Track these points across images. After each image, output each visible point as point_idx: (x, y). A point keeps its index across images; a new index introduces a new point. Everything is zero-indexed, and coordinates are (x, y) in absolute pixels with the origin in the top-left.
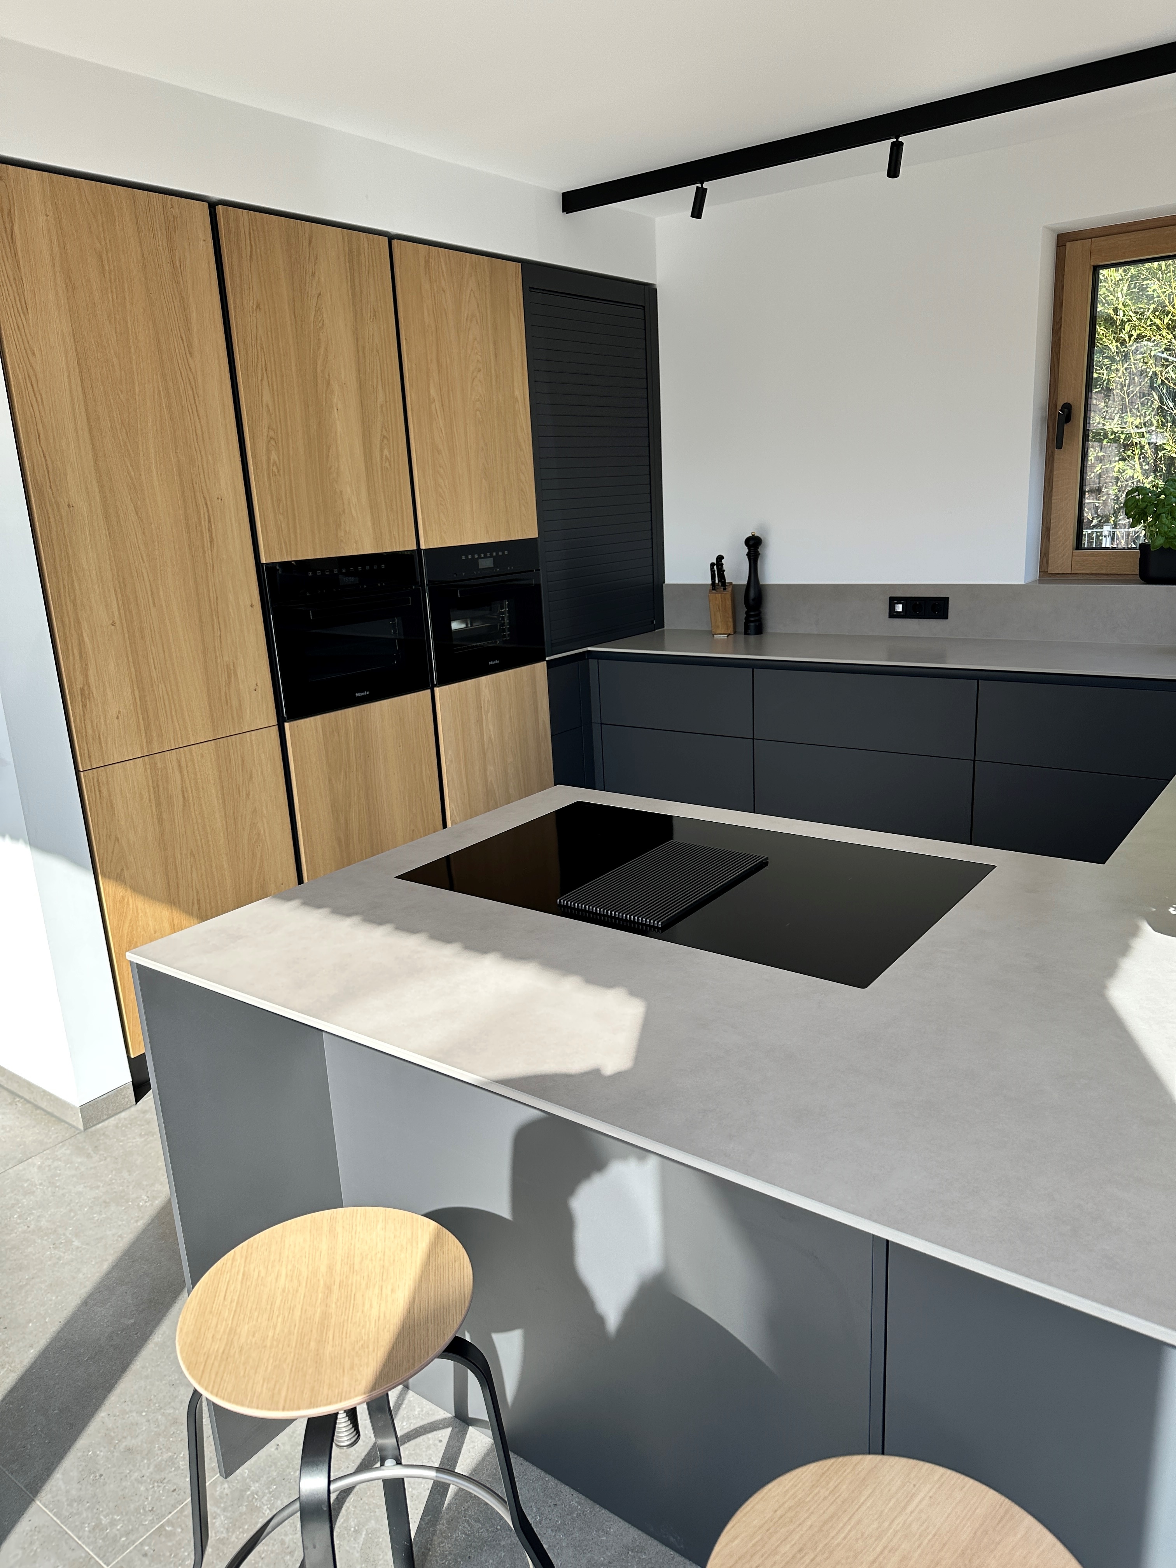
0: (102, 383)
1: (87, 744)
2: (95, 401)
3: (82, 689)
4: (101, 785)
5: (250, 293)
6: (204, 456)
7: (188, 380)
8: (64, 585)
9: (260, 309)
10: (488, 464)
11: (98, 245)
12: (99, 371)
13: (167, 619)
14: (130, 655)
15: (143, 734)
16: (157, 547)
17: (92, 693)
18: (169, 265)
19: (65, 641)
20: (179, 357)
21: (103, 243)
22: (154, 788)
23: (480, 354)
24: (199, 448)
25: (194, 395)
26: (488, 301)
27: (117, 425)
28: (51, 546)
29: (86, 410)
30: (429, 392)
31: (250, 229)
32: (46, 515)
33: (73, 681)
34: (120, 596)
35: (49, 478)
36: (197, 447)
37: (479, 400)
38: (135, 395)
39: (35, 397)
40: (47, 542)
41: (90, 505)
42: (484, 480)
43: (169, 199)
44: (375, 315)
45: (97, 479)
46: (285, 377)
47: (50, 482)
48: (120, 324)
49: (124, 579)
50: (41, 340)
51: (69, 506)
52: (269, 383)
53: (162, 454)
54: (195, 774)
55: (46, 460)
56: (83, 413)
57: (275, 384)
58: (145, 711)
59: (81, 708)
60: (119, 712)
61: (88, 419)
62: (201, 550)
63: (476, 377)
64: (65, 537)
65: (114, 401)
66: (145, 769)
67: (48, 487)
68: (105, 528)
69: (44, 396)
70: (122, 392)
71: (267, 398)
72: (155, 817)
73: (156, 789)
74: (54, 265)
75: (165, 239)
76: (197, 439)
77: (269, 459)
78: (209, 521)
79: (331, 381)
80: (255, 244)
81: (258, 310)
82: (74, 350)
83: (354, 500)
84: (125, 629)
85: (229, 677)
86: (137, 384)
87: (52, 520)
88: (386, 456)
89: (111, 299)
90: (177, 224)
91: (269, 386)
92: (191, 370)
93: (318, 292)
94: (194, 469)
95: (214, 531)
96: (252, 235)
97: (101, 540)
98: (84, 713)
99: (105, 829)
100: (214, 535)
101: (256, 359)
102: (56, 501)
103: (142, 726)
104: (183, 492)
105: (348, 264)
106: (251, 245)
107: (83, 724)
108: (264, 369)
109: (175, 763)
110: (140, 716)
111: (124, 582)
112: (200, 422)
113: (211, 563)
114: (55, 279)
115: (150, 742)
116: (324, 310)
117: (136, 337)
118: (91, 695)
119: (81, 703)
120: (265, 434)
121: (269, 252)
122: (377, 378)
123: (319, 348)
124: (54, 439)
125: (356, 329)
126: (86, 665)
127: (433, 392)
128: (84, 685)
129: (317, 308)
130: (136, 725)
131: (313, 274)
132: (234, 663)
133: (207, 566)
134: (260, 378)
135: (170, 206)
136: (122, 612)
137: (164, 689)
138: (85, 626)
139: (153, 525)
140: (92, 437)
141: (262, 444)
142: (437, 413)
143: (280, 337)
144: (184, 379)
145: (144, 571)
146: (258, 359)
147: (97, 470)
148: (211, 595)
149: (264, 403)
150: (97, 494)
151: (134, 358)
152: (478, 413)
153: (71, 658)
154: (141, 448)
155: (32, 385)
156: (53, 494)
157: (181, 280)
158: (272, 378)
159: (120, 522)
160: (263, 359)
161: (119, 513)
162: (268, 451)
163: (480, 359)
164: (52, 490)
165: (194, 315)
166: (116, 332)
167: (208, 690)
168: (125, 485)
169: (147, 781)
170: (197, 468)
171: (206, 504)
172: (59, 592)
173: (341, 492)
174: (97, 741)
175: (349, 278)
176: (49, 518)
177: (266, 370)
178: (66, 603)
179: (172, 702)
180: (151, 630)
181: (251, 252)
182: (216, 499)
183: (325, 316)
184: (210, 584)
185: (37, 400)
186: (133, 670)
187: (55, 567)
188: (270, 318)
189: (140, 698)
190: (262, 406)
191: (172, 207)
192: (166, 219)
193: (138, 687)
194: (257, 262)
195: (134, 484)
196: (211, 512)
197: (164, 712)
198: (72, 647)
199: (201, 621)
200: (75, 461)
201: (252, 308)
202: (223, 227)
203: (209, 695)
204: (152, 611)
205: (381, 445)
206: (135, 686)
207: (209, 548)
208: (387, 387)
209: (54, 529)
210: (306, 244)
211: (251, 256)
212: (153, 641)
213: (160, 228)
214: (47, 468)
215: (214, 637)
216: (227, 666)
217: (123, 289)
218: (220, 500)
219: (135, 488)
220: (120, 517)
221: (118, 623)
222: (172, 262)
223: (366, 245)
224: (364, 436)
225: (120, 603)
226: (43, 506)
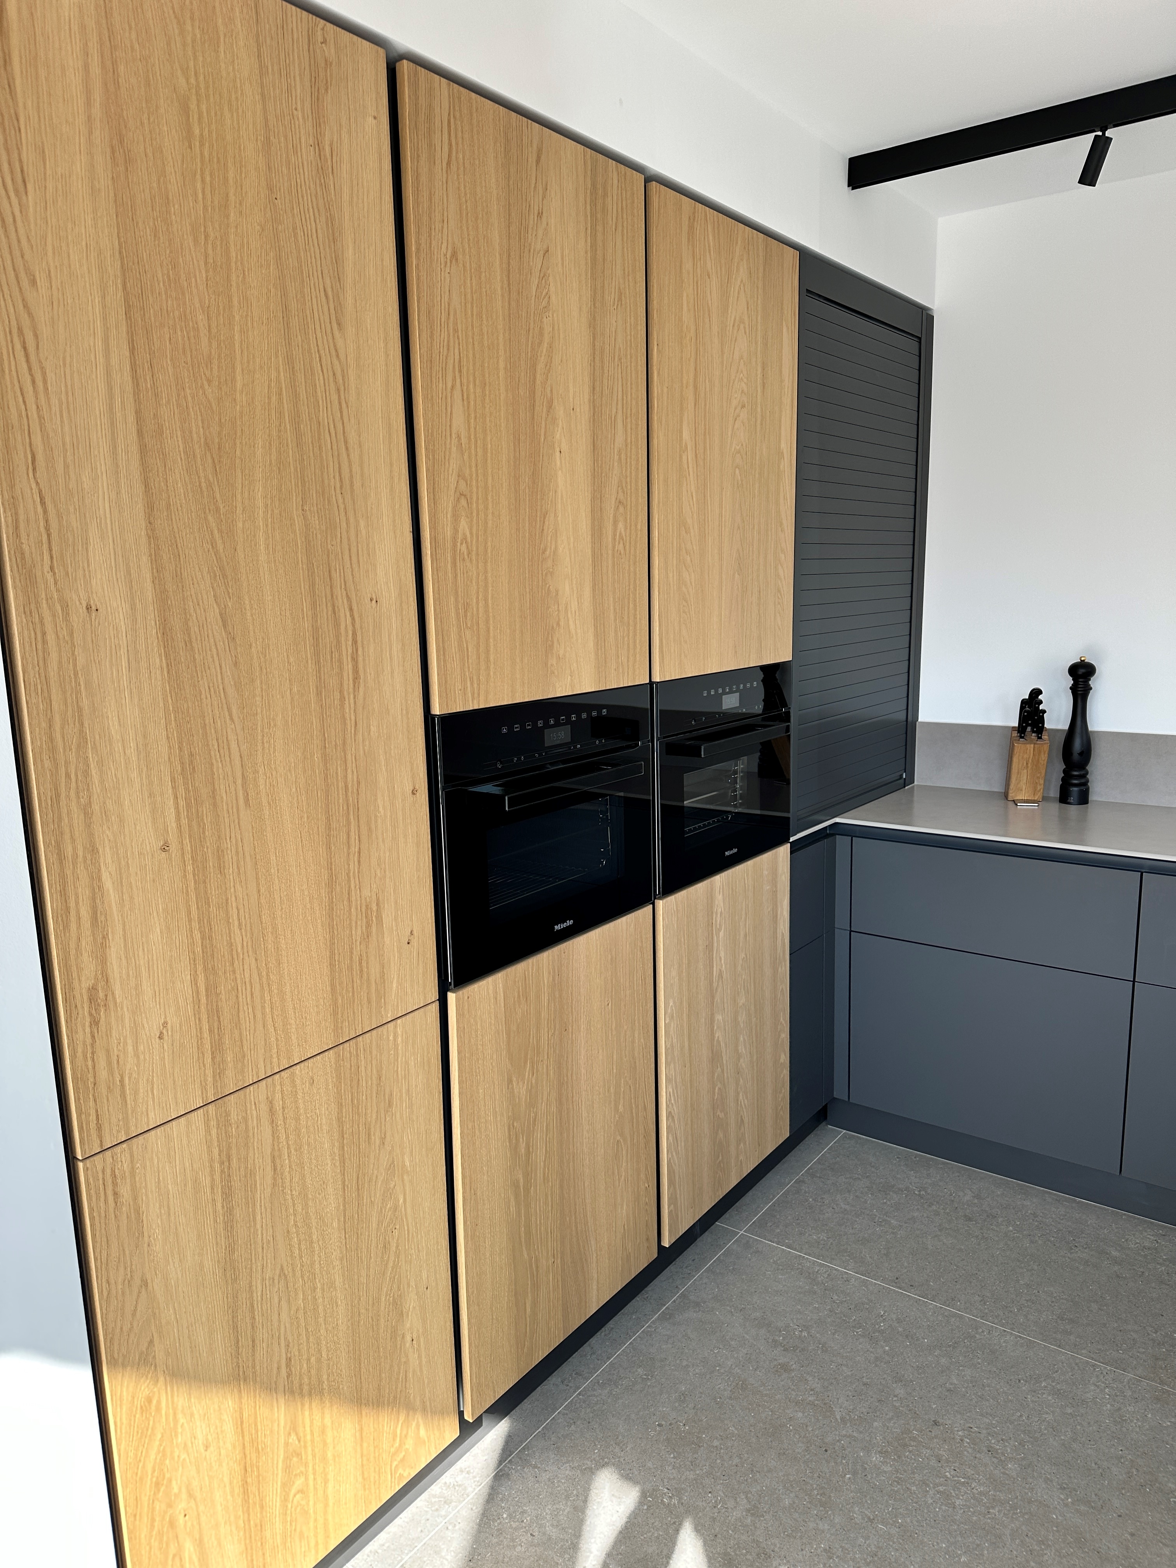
0: (172, 360)
1: (95, 1101)
2: (156, 395)
3: (93, 990)
4: (119, 1181)
5: (443, 227)
6: (352, 520)
7: (331, 374)
8: (68, 775)
9: (457, 259)
10: (743, 551)
11: (182, 81)
12: (167, 336)
13: (269, 829)
14: (194, 908)
15: (208, 1060)
16: (258, 691)
17: (113, 994)
18: (312, 148)
19: (63, 894)
20: (318, 327)
21: (193, 81)
22: (222, 1163)
23: (745, 380)
24: (344, 503)
25: (340, 403)
26: (759, 301)
27: (196, 446)
28: (46, 695)
29: (138, 412)
30: (681, 432)
31: (449, 114)
32: (38, 626)
33: (75, 975)
34: (181, 790)
35: (50, 550)
36: (340, 501)
37: (739, 452)
38: (235, 391)
39: (31, 375)
40: (36, 685)
41: (133, 607)
42: (737, 575)
43: (320, 26)
44: (620, 299)
45: (150, 555)
46: (487, 388)
47: (52, 557)
48: (214, 248)
49: (191, 755)
50: (50, 253)
51: (89, 608)
52: (463, 395)
53: (276, 511)
54: (297, 1119)
55: (45, 512)
56: (131, 418)
57: (472, 397)
58: (215, 1013)
59: (88, 1030)
60: (165, 1024)
61: (140, 433)
62: (337, 695)
63: (739, 416)
64: (76, 674)
65: (193, 398)
66: (208, 1131)
67: (47, 568)
68: (160, 655)
69: (50, 376)
70: (209, 381)
71: (459, 422)
72: (220, 1219)
73: (226, 1164)
74: (89, 103)
75: (309, 99)
76: (341, 487)
77: (456, 530)
78: (355, 641)
79: (555, 403)
80: (457, 144)
81: (454, 261)
82: (120, 286)
83: (574, 605)
84: (188, 856)
85: (368, 926)
86: (238, 370)
87: (51, 638)
88: (620, 534)
89: (200, 196)
90: (331, 75)
91: (463, 400)
92: (338, 356)
93: (545, 247)
94: (334, 543)
95: (360, 659)
96: (453, 127)
97: (150, 678)
98: (93, 1037)
99: (122, 1270)
100: (361, 666)
101: (445, 349)
102: (61, 600)
103: (208, 1046)
104: (313, 585)
105: (588, 207)
106: (450, 145)
107: (90, 1063)
108: (457, 369)
109: (264, 1107)
110: (206, 1027)
111: (191, 762)
112: (348, 455)
113: (353, 718)
114: (90, 133)
115: (219, 1074)
116: (551, 279)
117: (244, 277)
118: (110, 997)
119: (88, 1019)
120: (453, 487)
121: (477, 162)
122: (617, 404)
123: (540, 344)
124: (66, 466)
125: (594, 319)
126: (104, 937)
127: (686, 435)
128: (96, 978)
129: (542, 275)
130: (195, 1044)
131: (540, 215)
132: (378, 900)
133: (345, 724)
134: (449, 385)
135: (320, 39)
136: (184, 822)
137: (254, 966)
138: (106, 856)
139: (253, 649)
140: (145, 468)
141: (447, 502)
142: (688, 468)
143: (484, 316)
144: (325, 371)
145: (232, 737)
146: (448, 349)
147: (152, 535)
148: (350, 776)
149: (454, 431)
150: (148, 585)
151: (237, 318)
152: (737, 471)
153: (73, 926)
154: (239, 497)
155: (25, 348)
156: (56, 583)
157: (332, 183)
158: (468, 386)
159: (191, 642)
160: (457, 351)
161: (190, 624)
162: (456, 518)
163: (746, 390)
164: (54, 574)
165: (349, 253)
166: (206, 263)
167: (332, 954)
168: (205, 570)
169: (210, 1152)
170: (339, 540)
171: (351, 610)
172: (56, 789)
173: (557, 591)
174: (117, 1091)
175: (589, 231)
176: (44, 634)
177: (460, 371)
178: (69, 813)
179: (266, 988)
180: (237, 853)
181: (449, 156)
182: (367, 600)
183: (552, 289)
184: (349, 757)
185: (33, 382)
186: (197, 936)
187: (51, 739)
188: (471, 279)
189: (207, 990)
190: (451, 435)
191: (324, 42)
192: (312, 62)
193: (205, 969)
194: (458, 175)
195: (222, 568)
196: (358, 625)
197: (250, 1010)
198: (77, 903)
199: (329, 827)
200: (108, 516)
201: (445, 255)
202: (407, 101)
203: (332, 965)
204: (241, 815)
205: (615, 516)
206: (200, 968)
207: (351, 690)
208: (629, 420)
209: (54, 656)
210: (532, 159)
211: (449, 163)
212: (239, 873)
213: (300, 75)
214: (47, 529)
215: (349, 854)
216: (367, 906)
217: (226, 179)
218: (374, 602)
219: (225, 576)
220: (192, 633)
221: (174, 847)
222: (318, 145)
223: (615, 182)
224: (593, 499)
225: (182, 803)
226: (33, 606)
